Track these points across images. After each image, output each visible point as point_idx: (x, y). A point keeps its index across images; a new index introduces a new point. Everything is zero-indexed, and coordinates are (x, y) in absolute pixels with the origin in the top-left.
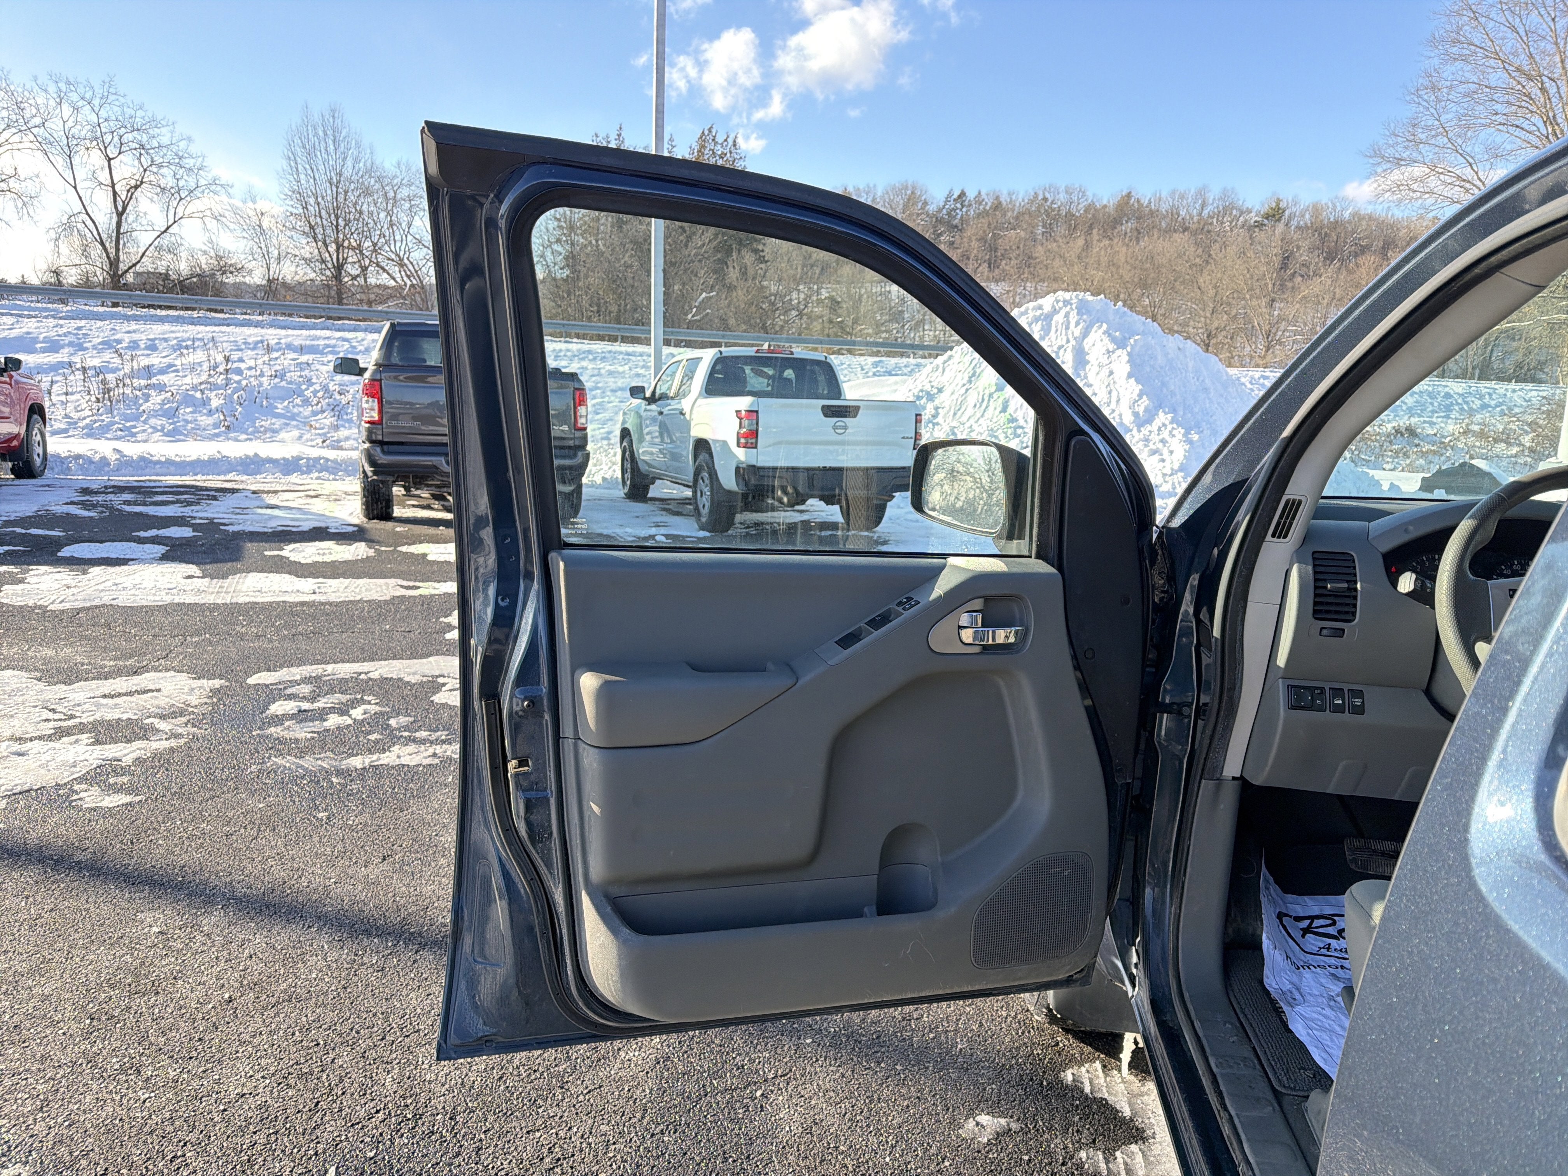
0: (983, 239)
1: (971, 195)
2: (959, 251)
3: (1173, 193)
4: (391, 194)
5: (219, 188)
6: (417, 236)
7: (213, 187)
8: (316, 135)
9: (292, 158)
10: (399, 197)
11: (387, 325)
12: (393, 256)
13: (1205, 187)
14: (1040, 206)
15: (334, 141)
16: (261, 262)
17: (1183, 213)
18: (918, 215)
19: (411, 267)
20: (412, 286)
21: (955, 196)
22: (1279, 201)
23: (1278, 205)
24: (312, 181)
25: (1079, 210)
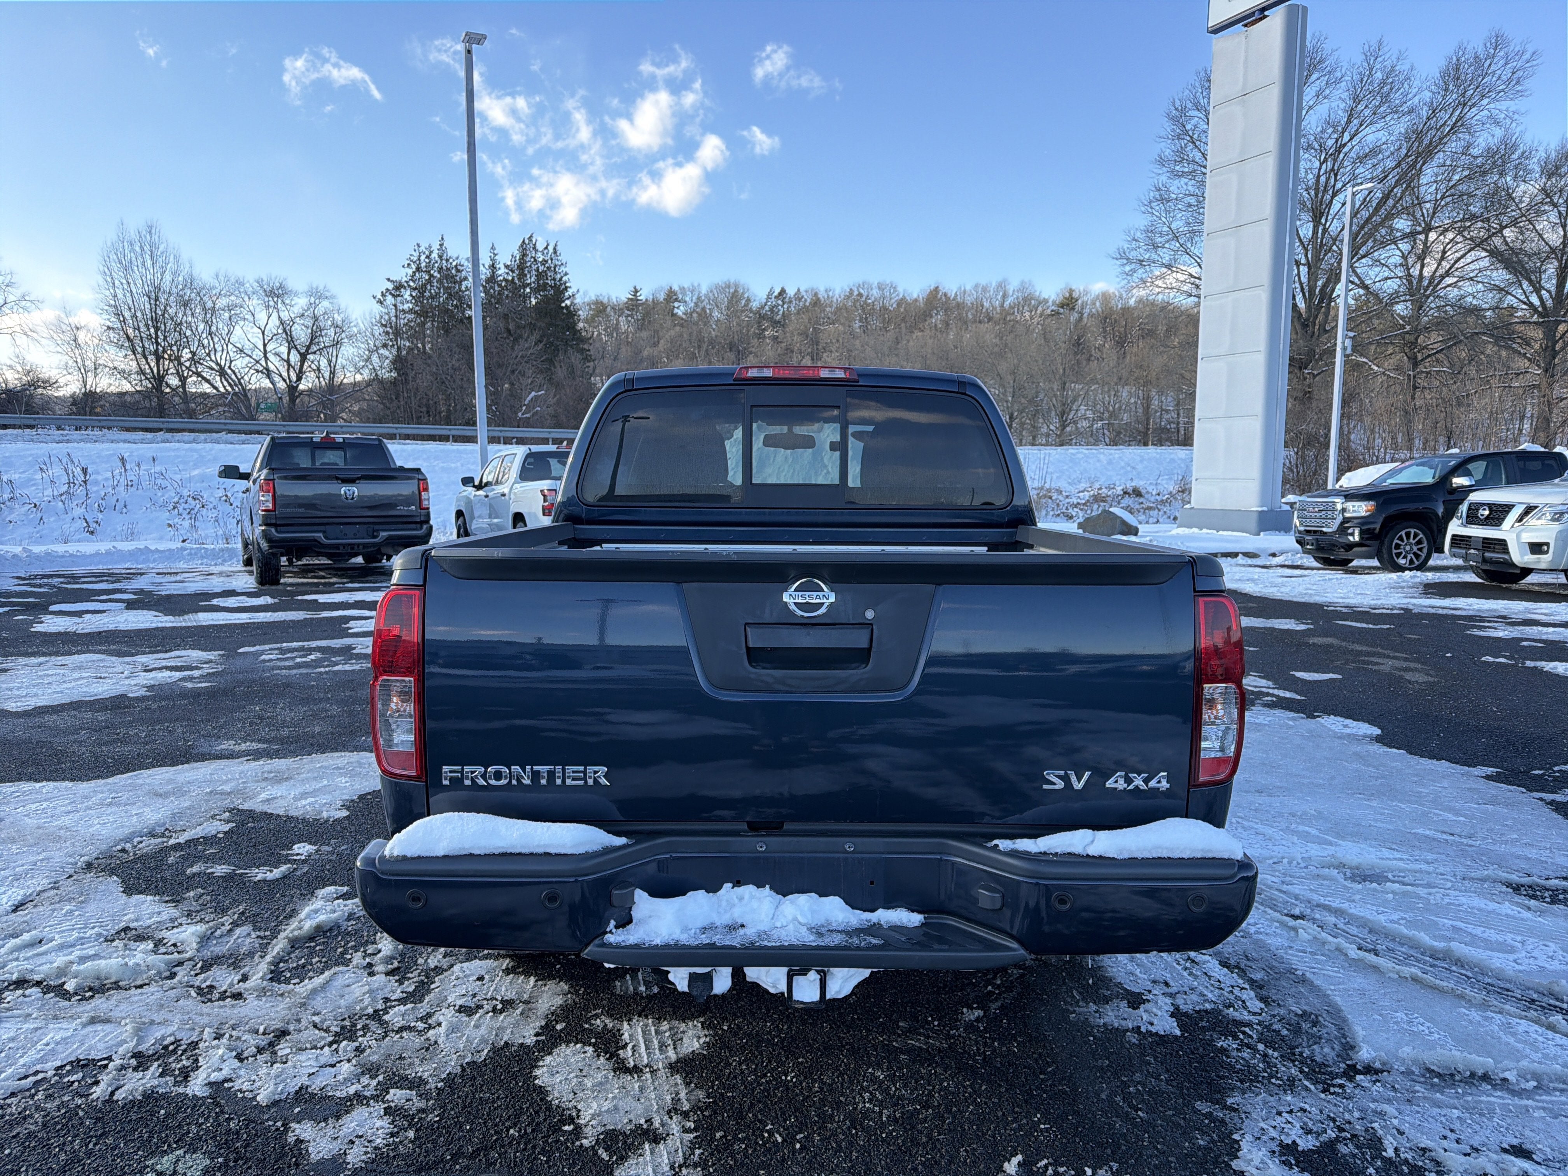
0: (804, 334)
1: (791, 292)
2: (783, 345)
3: (977, 286)
4: (209, 304)
5: (29, 304)
6: (238, 345)
7: (23, 303)
8: (133, 250)
9: (107, 273)
10: (217, 307)
11: (268, 438)
12: (214, 366)
13: (1005, 281)
14: (855, 301)
15: (152, 256)
16: (77, 376)
17: (987, 305)
18: (743, 311)
19: (233, 377)
20: (235, 394)
21: (776, 294)
22: (1071, 291)
23: (1071, 295)
24: (128, 295)
25: (892, 305)
